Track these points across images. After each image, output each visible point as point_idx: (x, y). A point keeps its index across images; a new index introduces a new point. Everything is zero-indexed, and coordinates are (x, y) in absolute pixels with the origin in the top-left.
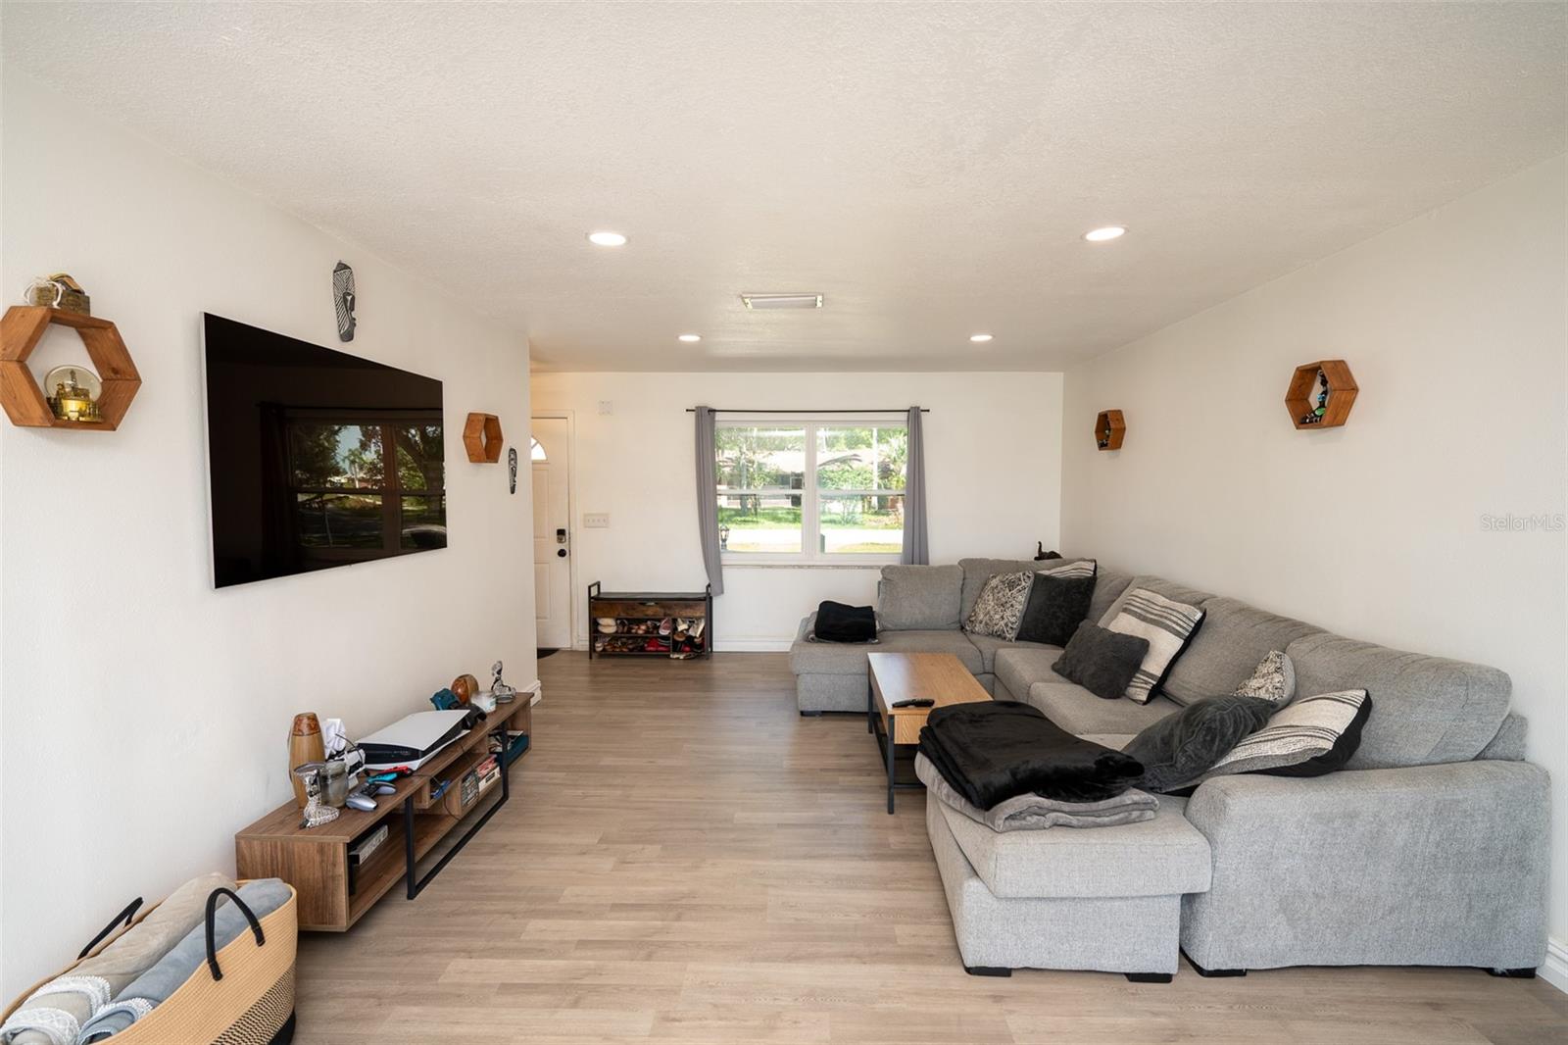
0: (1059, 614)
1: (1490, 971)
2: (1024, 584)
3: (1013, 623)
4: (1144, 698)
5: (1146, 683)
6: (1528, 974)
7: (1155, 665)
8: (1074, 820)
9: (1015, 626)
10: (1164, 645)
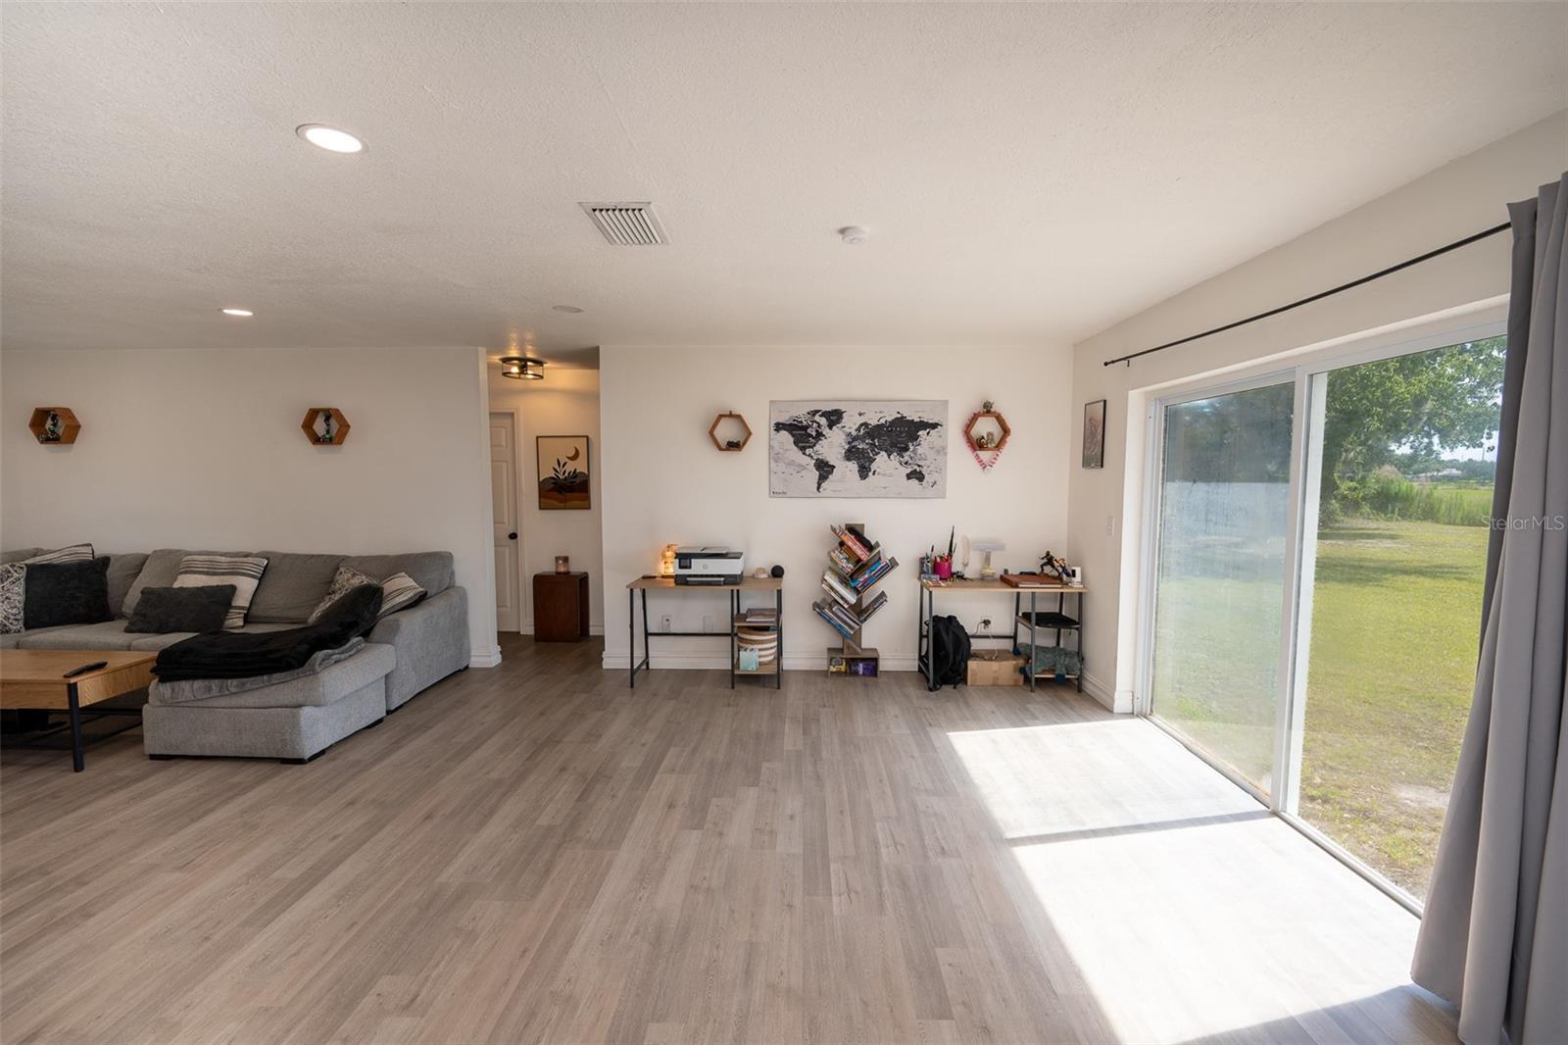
0: (78, 595)
1: (460, 671)
2: (16, 575)
3: (15, 615)
4: (242, 624)
5: (239, 613)
6: (467, 668)
7: (242, 600)
8: (343, 656)
9: (18, 617)
10: (246, 587)
